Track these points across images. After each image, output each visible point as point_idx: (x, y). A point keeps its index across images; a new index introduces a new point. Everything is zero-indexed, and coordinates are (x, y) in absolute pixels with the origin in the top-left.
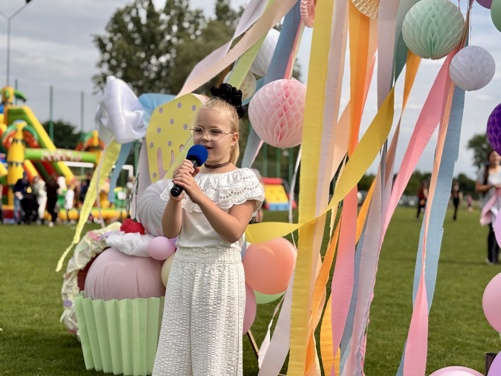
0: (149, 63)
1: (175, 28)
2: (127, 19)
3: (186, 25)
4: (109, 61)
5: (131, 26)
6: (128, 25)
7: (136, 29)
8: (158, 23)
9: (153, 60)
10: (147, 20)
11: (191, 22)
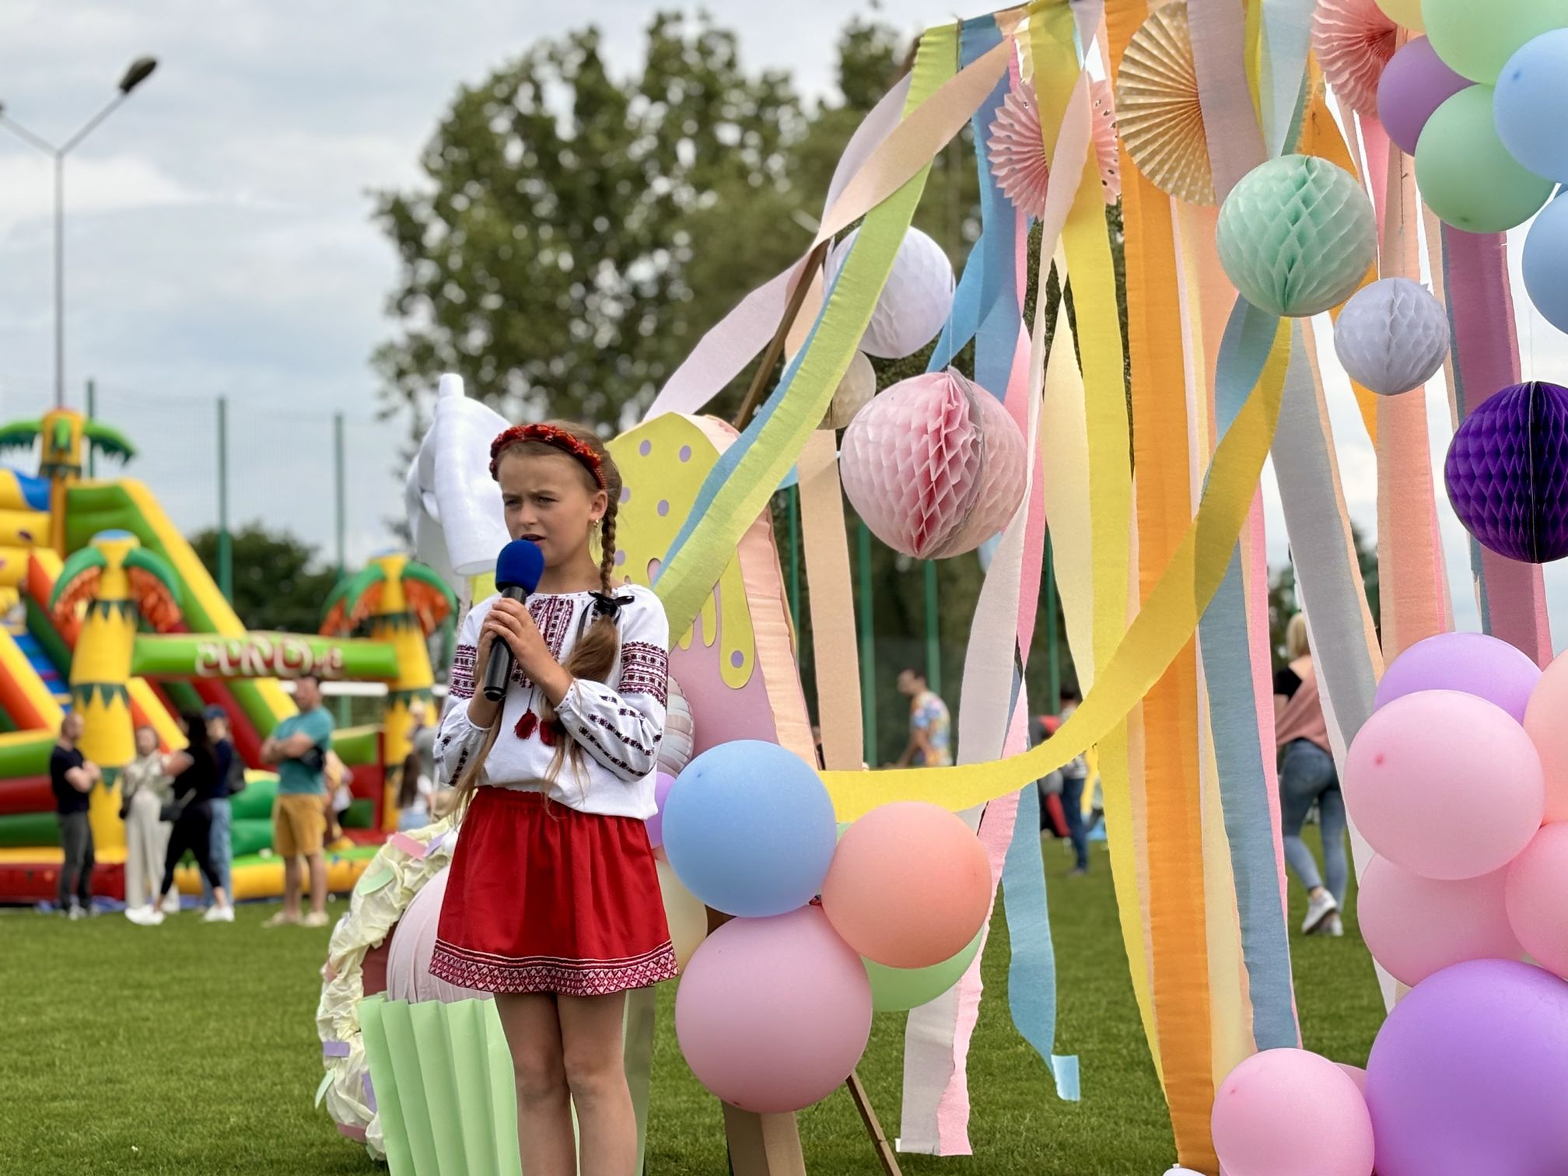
0: (590, 286)
1: (686, 151)
2: (501, 124)
3: (728, 134)
4: (434, 291)
5: (515, 151)
6: (504, 145)
7: (533, 160)
8: (621, 134)
9: (606, 276)
10: (576, 127)
11: (747, 124)
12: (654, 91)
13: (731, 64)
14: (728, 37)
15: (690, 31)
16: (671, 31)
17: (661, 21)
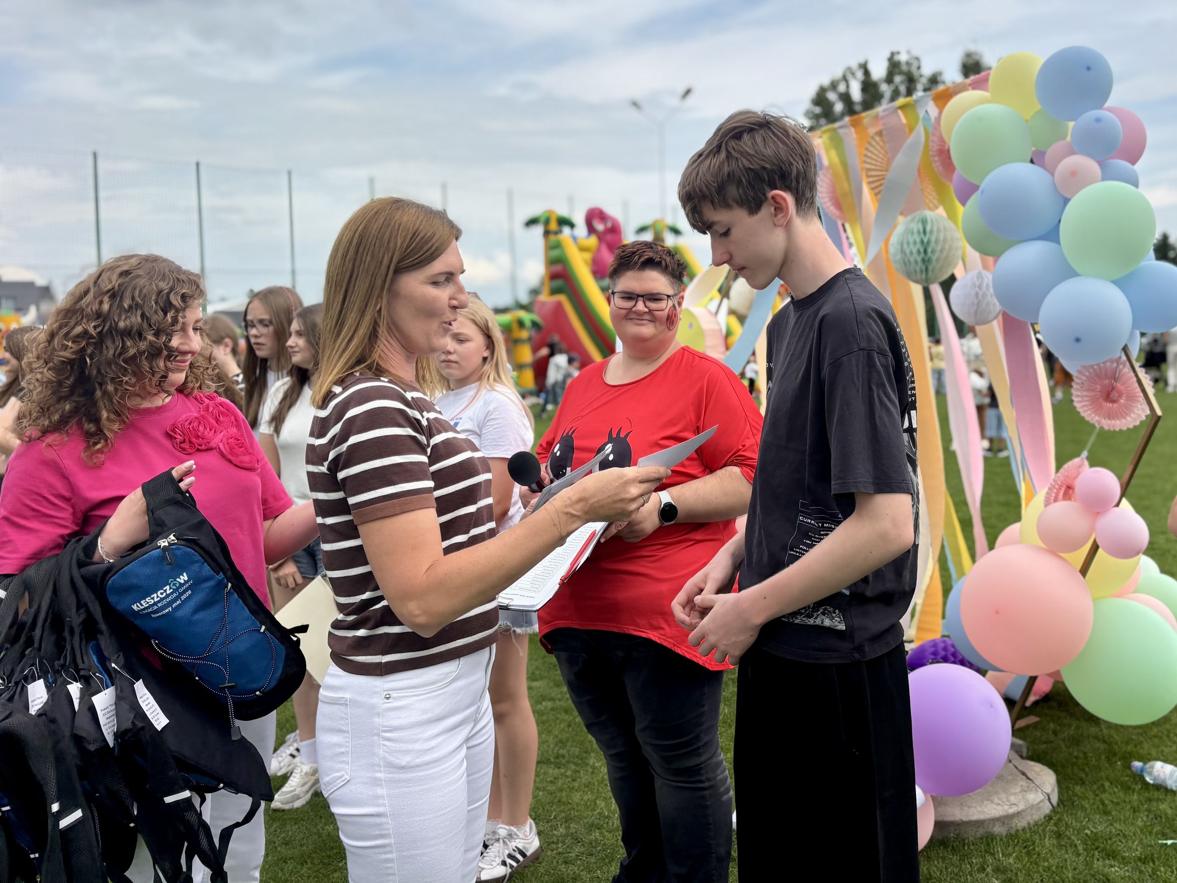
2: (833, 97)
5: (839, 107)
6: (834, 105)
7: (845, 109)
10: (861, 97)
12: (889, 79)
13: (919, 68)
14: (917, 59)
15: (903, 58)
16: (897, 58)
17: (893, 54)
